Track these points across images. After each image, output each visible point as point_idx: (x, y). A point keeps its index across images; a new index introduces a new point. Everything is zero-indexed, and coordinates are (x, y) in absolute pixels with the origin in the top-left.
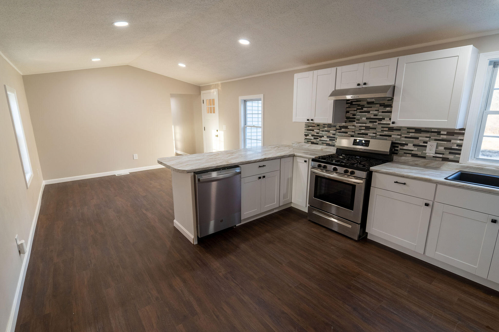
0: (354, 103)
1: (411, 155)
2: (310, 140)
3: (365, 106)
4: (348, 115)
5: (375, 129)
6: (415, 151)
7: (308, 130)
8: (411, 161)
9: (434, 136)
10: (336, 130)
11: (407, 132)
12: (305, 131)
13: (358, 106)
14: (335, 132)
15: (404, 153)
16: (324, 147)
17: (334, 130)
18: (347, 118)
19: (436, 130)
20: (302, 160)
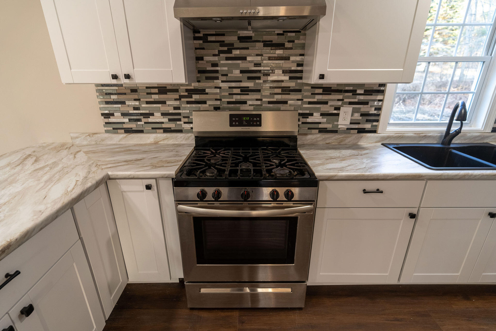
0: (210, 38)
1: (317, 131)
2: (121, 125)
3: (235, 46)
4: (202, 64)
5: (259, 91)
6: (323, 123)
7: (107, 103)
8: (320, 141)
9: (348, 97)
10: (179, 99)
11: (312, 94)
12: (102, 106)
13: (221, 46)
14: (179, 103)
15: (309, 129)
16: (160, 136)
17: (176, 100)
18: (200, 72)
19: (351, 88)
20: (140, 185)
